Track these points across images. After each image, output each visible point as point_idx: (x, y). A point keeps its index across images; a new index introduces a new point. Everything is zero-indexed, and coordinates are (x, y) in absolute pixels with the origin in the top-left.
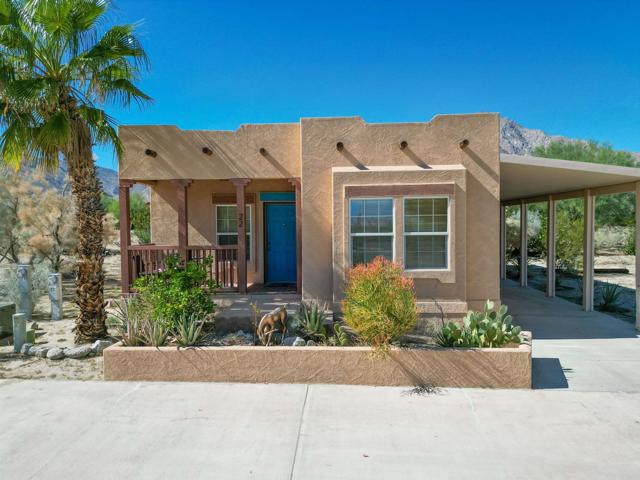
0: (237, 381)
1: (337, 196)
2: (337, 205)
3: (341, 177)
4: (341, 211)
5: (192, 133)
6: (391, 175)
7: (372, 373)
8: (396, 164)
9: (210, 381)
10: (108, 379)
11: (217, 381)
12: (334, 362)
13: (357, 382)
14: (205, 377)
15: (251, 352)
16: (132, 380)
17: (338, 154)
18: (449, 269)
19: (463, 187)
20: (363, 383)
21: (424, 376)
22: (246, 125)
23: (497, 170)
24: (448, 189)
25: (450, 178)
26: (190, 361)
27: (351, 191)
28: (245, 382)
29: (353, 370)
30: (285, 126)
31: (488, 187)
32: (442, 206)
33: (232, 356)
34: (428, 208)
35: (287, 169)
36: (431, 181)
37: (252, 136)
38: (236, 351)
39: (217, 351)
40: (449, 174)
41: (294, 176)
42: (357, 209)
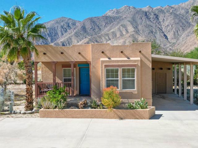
0: (74, 118)
1: (102, 67)
2: (102, 70)
3: (103, 62)
4: (103, 72)
6: (118, 61)
7: (108, 116)
8: (120, 57)
10: (41, 117)
11: (69, 118)
12: (99, 113)
13: (105, 118)
14: (66, 117)
16: (47, 118)
17: (102, 54)
18: (135, 89)
19: (139, 65)
23: (151, 59)
24: (135, 65)
25: (135, 62)
26: (62, 113)
27: (106, 66)
28: (76, 118)
29: (104, 115)
30: (86, 45)
31: (148, 65)
32: (133, 71)
34: (129, 71)
35: (87, 59)
36: (130, 63)
37: (76, 48)
38: (74, 110)
39: (69, 110)
40: (135, 61)
41: (89, 60)
42: (108, 71)
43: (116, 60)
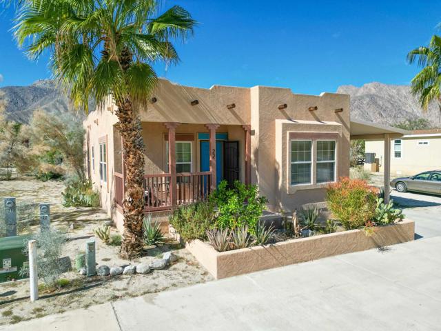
0: (297, 263)
1: (284, 138)
2: (284, 144)
3: (286, 126)
4: (286, 148)
5: (180, 87)
6: (310, 126)
7: (359, 244)
8: (307, 120)
9: (283, 265)
11: (287, 265)
13: (352, 251)
15: (304, 242)
16: (237, 274)
17: (279, 112)
19: (341, 135)
20: (356, 251)
21: (379, 242)
22: (217, 85)
23: (349, 126)
24: (336, 136)
25: (335, 130)
26: (271, 254)
27: (292, 135)
28: (301, 262)
29: (351, 245)
30: (241, 89)
31: (346, 136)
33: (294, 247)
34: (327, 147)
35: (242, 119)
37: (221, 94)
41: (247, 124)
42: (294, 147)
43: (307, 124)
